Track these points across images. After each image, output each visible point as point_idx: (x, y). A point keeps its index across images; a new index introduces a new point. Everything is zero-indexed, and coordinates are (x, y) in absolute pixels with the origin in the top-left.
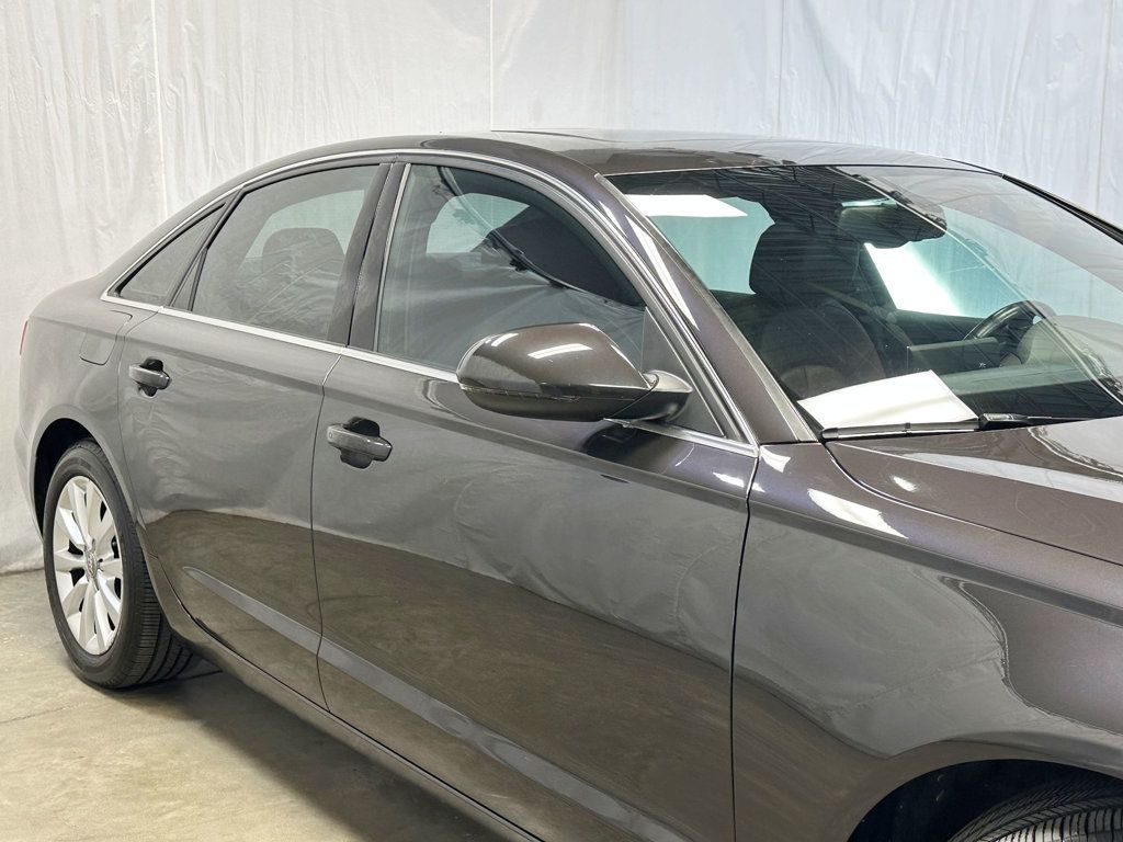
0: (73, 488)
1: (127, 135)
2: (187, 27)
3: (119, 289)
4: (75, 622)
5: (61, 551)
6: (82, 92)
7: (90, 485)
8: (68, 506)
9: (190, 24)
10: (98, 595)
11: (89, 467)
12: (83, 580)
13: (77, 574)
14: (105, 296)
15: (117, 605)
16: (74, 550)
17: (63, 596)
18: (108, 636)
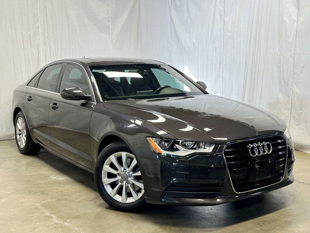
0: (19, 119)
1: (35, 56)
2: (47, 36)
3: (28, 85)
4: (19, 143)
5: (18, 131)
6: (26, 48)
7: (21, 118)
8: (19, 123)
9: (48, 35)
10: (23, 138)
11: (21, 115)
12: (21, 136)
13: (20, 134)
14: (25, 86)
15: (25, 139)
16: (20, 131)
17: (18, 138)
18: (24, 144)
